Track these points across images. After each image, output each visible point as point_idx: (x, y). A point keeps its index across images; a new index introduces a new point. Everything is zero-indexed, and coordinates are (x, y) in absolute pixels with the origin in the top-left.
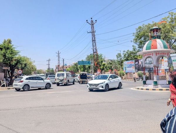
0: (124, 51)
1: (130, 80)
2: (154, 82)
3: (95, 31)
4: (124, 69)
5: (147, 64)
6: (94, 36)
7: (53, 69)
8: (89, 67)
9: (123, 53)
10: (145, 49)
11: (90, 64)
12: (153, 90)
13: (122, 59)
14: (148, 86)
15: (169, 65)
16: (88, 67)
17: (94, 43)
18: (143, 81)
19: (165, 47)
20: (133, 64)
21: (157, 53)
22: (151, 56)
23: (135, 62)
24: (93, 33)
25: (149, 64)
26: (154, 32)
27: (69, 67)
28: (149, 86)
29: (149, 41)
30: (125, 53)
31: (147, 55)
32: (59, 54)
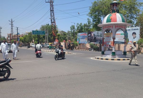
0: (78, 24)
1: (83, 50)
2: (112, 52)
3: (53, 2)
4: (78, 40)
5: (99, 36)
6: (52, 6)
7: (4, 37)
8: (44, 37)
9: (77, 25)
10: (106, 21)
11: (45, 34)
12: (112, 60)
13: (75, 31)
14: (106, 56)
15: (126, 37)
16: (42, 36)
17: (52, 13)
18: (102, 52)
19: (123, 21)
20: (86, 36)
21: (117, 26)
22: (111, 28)
23: (88, 34)
24: (51, 3)
25: (100, 36)
26: (113, 6)
27: (22, 36)
28: (108, 56)
29: (109, 14)
30: (78, 25)
31: (107, 27)
32: (12, 22)
